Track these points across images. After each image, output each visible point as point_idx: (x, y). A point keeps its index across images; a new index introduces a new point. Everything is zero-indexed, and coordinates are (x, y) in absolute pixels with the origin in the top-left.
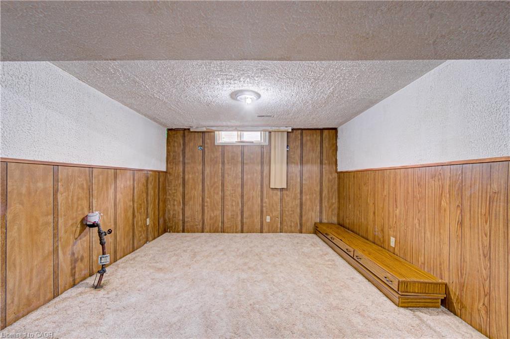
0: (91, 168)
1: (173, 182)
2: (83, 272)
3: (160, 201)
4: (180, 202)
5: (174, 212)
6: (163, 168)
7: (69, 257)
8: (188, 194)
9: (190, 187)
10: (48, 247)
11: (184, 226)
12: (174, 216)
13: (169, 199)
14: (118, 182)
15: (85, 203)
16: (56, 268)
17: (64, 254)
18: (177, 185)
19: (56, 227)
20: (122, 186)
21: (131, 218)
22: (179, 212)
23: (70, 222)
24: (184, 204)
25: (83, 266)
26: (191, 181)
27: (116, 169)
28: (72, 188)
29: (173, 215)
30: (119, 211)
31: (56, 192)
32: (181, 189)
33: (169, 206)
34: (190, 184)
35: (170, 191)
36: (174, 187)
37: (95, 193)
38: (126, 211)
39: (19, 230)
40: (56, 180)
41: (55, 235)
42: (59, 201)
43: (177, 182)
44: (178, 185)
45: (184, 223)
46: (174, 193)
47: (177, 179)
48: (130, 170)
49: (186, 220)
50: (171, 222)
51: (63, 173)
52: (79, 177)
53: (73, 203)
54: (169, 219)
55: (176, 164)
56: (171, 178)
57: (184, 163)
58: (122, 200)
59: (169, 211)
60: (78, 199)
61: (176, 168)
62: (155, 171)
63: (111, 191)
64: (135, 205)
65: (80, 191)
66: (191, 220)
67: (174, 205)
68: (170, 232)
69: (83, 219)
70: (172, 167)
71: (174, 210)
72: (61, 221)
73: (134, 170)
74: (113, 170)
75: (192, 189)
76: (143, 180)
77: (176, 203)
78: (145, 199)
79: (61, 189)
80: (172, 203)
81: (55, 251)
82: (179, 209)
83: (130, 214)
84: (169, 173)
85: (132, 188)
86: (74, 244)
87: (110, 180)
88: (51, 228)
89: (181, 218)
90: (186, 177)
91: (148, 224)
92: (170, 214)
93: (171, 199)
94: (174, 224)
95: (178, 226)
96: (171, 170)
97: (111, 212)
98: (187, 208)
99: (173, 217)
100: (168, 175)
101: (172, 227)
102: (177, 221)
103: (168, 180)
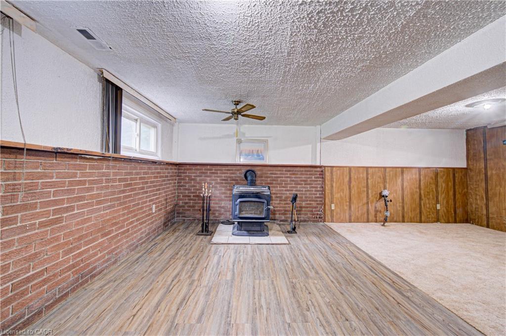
0: (385, 168)
1: (474, 177)
2: (381, 219)
3: (457, 193)
4: (482, 197)
5: (477, 206)
6: (464, 165)
7: (374, 208)
8: (491, 189)
9: (494, 183)
10: (365, 200)
11: (488, 222)
12: (477, 210)
13: (471, 193)
14: (404, 175)
15: (382, 185)
16: (368, 210)
17: (371, 206)
18: (478, 181)
19: (368, 193)
20: (408, 178)
21: (418, 200)
22: (482, 207)
23: (374, 193)
24: (487, 199)
25: (381, 215)
26: (495, 177)
27: (402, 168)
28: (375, 177)
29: (476, 208)
30: (405, 193)
31: (367, 179)
32: (483, 184)
33: (471, 200)
34: (494, 180)
35: (471, 186)
36: (476, 182)
37: (388, 181)
38: (412, 194)
39: (355, 191)
40: (367, 174)
41: (368, 197)
42: (369, 182)
43: (478, 177)
44: (480, 181)
45: (488, 218)
46: (476, 188)
47: (478, 174)
48: (415, 168)
49: (491, 216)
50: (474, 215)
51: (370, 171)
52: (378, 172)
53: (375, 184)
54: (472, 211)
55: (476, 161)
56: (472, 174)
57: (486, 160)
58: (408, 187)
59: (471, 204)
60: (378, 183)
61: (477, 165)
62: (447, 168)
63: (399, 181)
64: (422, 192)
65: (379, 179)
66: (497, 216)
67: (476, 199)
68: (473, 224)
69: (381, 193)
70: (472, 163)
71: (477, 204)
72: (370, 191)
73: (419, 169)
74: (400, 169)
75: (496, 186)
76: (432, 175)
77: (478, 197)
78: (434, 190)
79: (369, 177)
80: (474, 197)
81: (368, 203)
82: (482, 203)
83: (417, 196)
84: (470, 169)
85: (418, 180)
86: (376, 203)
87: (398, 174)
88: (365, 193)
89: (485, 212)
90: (489, 173)
91: (438, 208)
92: (472, 207)
93: (473, 193)
94: (476, 217)
95: (481, 220)
96: (471, 167)
97: (400, 193)
98: (491, 204)
99: (475, 210)
100: (469, 171)
101: (475, 220)
102: (480, 215)
103: (469, 176)
